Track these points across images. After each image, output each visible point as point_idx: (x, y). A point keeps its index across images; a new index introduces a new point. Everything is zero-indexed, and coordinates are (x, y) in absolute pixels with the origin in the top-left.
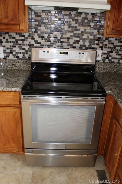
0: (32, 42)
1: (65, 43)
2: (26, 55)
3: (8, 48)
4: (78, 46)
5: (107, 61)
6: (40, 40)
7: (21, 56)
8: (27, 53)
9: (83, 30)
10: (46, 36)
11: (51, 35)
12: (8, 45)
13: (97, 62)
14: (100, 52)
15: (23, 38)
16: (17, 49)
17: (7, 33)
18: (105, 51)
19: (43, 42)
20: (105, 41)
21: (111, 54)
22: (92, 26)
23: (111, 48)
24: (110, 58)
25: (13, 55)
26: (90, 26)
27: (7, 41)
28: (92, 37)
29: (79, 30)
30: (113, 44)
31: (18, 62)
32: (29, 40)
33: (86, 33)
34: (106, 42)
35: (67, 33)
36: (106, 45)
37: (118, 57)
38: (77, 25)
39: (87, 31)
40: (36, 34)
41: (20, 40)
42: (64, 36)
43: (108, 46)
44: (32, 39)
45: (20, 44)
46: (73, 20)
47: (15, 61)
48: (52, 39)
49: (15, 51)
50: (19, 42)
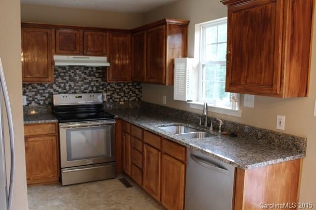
0: (52, 91)
1: (78, 89)
2: (46, 102)
3: (30, 97)
4: (87, 91)
5: (111, 100)
6: (57, 89)
7: (42, 102)
8: (47, 100)
9: (91, 79)
10: (62, 85)
11: (67, 84)
12: (31, 94)
13: (104, 102)
14: (105, 94)
15: (44, 88)
16: (39, 97)
17: (30, 84)
18: (109, 93)
19: (60, 90)
20: (107, 86)
21: (113, 95)
22: (97, 76)
23: (113, 91)
24: (113, 98)
25: (35, 102)
26: (95, 76)
27: (30, 91)
28: (97, 84)
29: (88, 79)
30: (113, 87)
31: (40, 108)
32: (49, 89)
33: (92, 81)
34: (109, 87)
35: (79, 83)
36: (109, 89)
37: (118, 97)
38: (85, 76)
39: (94, 79)
40: (54, 84)
41: (41, 90)
42: (77, 84)
43: (110, 89)
44: (51, 88)
45: (41, 93)
46: (82, 73)
47: (37, 107)
48: (67, 88)
49: (37, 98)
50: (41, 91)
